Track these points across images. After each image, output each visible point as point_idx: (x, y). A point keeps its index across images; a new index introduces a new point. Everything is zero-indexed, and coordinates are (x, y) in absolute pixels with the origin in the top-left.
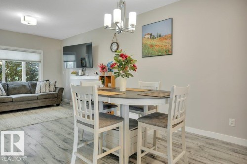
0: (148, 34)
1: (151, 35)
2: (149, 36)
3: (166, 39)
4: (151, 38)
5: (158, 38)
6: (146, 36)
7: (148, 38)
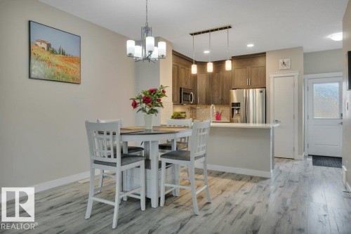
0: (44, 42)
1: (49, 46)
2: (45, 46)
3: (73, 62)
4: (48, 50)
5: (61, 55)
6: (38, 43)
7: (43, 48)
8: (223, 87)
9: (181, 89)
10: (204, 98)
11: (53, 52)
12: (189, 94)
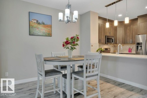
0: (35, 20)
1: (37, 21)
2: (35, 21)
3: (48, 27)
4: (37, 23)
5: (43, 25)
6: (33, 21)
7: (35, 22)
8: (132, 33)
9: (106, 36)
10: (121, 41)
11: (39, 24)
12: (111, 39)
